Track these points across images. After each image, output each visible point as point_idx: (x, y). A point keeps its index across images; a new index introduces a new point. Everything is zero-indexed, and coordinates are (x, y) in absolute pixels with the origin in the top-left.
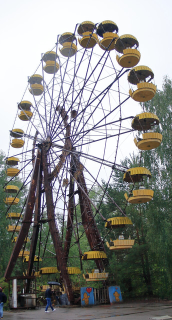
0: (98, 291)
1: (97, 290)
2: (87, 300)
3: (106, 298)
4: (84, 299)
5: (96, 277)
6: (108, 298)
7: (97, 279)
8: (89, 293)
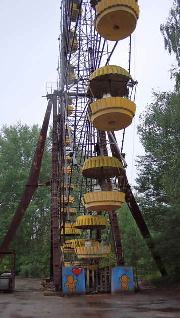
0: (93, 273)
1: (91, 272)
2: (72, 286)
3: (108, 285)
4: (68, 284)
5: (85, 253)
6: (109, 285)
7: (87, 255)
8: (77, 275)
